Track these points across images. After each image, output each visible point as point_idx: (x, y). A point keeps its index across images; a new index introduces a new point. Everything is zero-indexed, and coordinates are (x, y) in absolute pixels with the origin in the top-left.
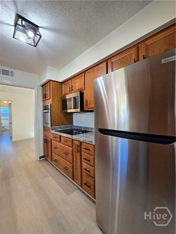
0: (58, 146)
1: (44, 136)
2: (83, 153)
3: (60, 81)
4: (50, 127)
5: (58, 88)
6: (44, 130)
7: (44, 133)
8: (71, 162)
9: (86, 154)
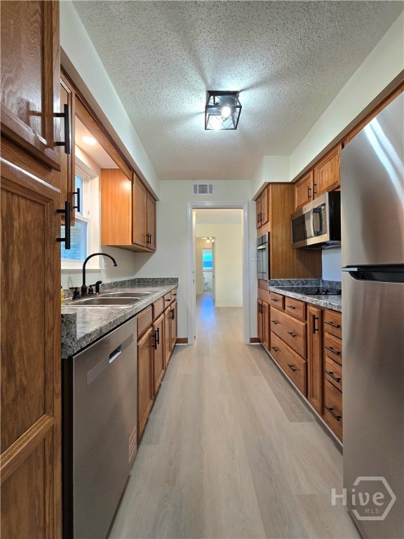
0: (280, 319)
1: (259, 298)
2: (326, 335)
3: (290, 180)
4: (267, 279)
5: (284, 198)
6: (259, 287)
7: (259, 293)
8: (303, 355)
9: (332, 337)
